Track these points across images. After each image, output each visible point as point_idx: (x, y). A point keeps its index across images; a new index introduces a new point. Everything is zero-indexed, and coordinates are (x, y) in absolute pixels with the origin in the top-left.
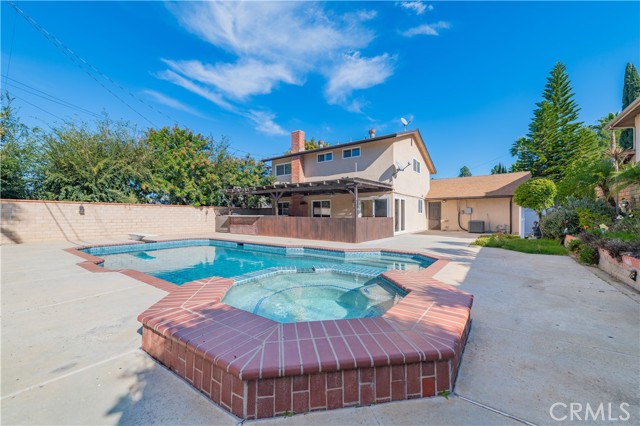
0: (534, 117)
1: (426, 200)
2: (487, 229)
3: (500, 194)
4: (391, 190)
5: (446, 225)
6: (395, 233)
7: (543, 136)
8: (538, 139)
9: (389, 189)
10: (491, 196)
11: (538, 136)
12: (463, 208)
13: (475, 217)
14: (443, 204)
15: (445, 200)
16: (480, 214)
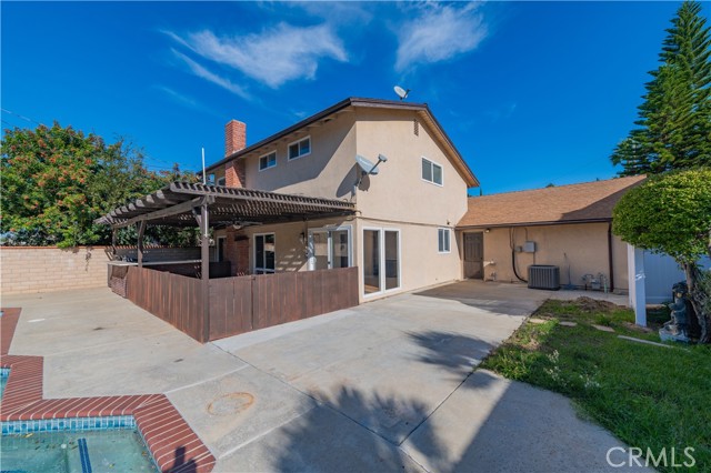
0: (646, 92)
1: (458, 230)
2: (563, 281)
3: (588, 216)
4: (353, 213)
5: (493, 271)
6: (363, 297)
7: (665, 118)
8: (655, 125)
9: (347, 212)
10: (571, 221)
11: (655, 120)
12: (520, 242)
13: (542, 259)
14: (487, 236)
15: (489, 228)
16: (550, 254)
